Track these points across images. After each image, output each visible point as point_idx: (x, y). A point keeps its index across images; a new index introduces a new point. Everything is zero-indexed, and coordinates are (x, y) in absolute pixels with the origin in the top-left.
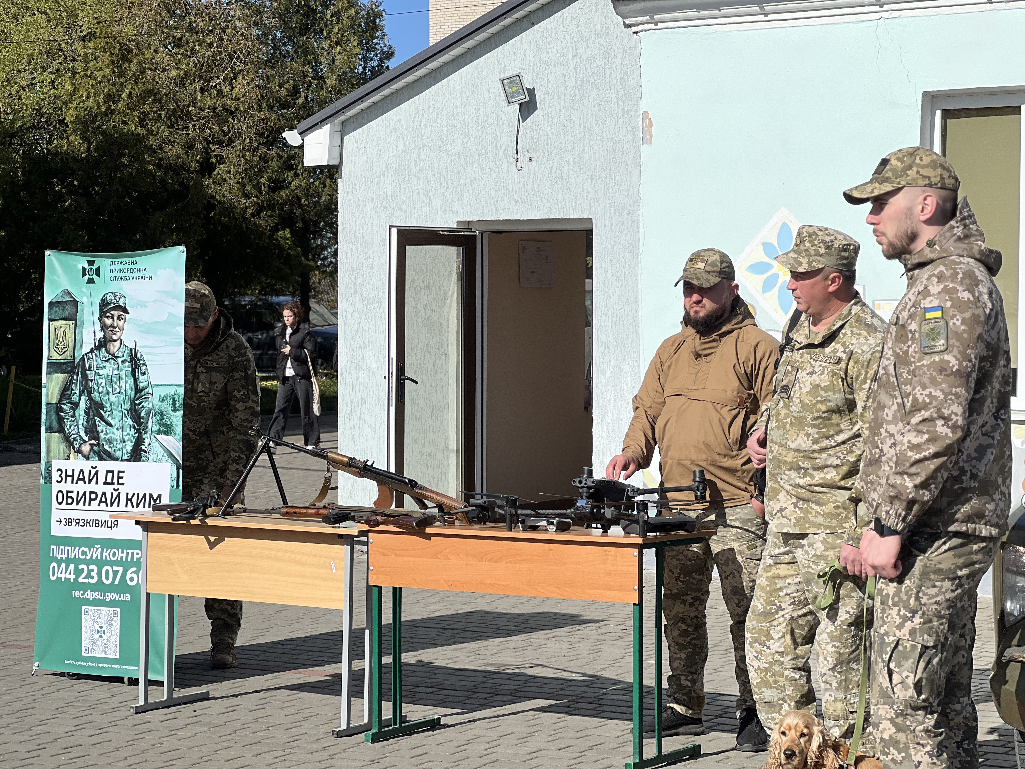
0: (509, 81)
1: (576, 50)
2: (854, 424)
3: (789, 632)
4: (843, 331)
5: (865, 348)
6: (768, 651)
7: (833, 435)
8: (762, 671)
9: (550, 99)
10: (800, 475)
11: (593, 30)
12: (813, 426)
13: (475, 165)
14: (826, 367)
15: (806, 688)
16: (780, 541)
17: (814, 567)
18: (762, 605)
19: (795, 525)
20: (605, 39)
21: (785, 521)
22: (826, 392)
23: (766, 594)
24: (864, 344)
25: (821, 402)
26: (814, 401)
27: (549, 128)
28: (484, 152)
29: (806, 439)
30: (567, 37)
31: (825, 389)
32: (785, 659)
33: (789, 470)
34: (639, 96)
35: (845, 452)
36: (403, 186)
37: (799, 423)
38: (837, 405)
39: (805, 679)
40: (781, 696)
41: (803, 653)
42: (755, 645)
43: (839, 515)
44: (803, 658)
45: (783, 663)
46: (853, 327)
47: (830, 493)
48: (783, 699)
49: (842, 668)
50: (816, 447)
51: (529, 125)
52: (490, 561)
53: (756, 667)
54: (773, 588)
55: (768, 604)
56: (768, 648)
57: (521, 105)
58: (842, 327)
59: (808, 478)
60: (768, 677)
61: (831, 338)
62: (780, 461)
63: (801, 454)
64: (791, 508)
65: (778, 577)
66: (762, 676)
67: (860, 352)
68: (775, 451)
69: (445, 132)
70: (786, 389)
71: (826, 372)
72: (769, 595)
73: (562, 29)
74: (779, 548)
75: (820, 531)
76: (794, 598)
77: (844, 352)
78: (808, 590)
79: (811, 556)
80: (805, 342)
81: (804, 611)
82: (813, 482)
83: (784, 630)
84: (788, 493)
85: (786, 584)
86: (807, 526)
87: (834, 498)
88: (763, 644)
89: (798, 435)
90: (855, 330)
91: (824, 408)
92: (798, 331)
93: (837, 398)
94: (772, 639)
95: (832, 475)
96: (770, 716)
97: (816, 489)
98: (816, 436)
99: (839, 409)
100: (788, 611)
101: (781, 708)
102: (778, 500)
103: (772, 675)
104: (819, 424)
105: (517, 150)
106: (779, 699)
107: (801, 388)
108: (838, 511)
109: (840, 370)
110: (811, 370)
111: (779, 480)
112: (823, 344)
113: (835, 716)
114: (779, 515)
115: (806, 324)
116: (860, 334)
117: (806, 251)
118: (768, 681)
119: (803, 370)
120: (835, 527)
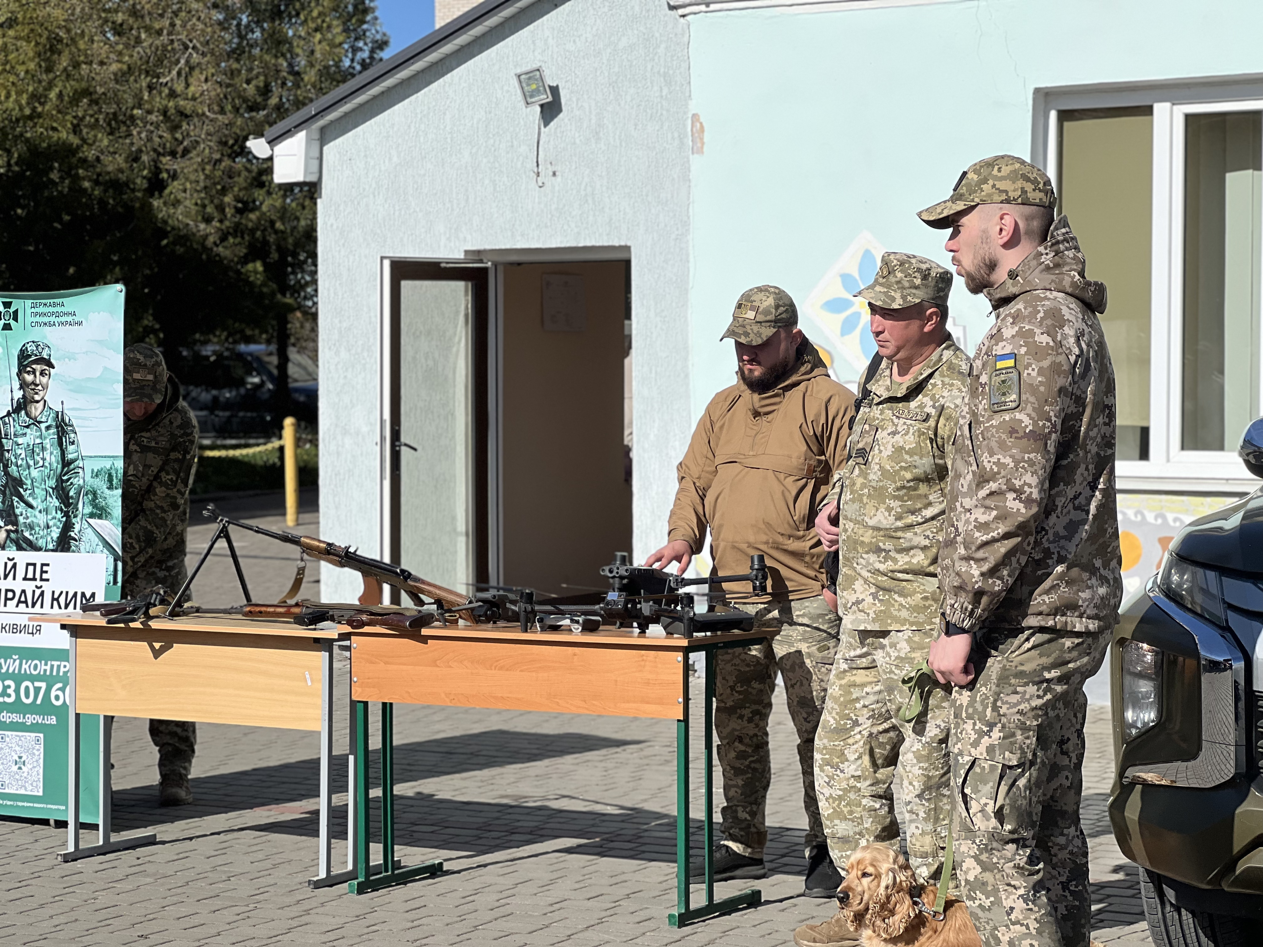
0: (527, 76)
1: (609, 38)
3: (867, 751)
4: (932, 381)
5: (958, 401)
6: (842, 775)
7: (920, 509)
8: (834, 800)
9: (578, 100)
10: (881, 559)
11: (630, 13)
12: (895, 498)
13: (487, 182)
14: (911, 425)
15: (889, 820)
16: (856, 641)
17: (897, 672)
18: (835, 719)
19: (874, 620)
20: (645, 24)
21: (861, 616)
22: (911, 456)
23: (840, 705)
24: (957, 397)
25: (905, 469)
26: (897, 468)
27: (577, 135)
28: (497, 165)
29: (887, 514)
30: (598, 21)
31: (911, 453)
32: (863, 785)
33: (867, 553)
34: (687, 94)
35: (935, 530)
36: (397, 208)
37: (879, 494)
38: (925, 472)
39: (886, 809)
40: (857, 830)
41: (884, 778)
42: (826, 768)
43: (928, 608)
44: (884, 784)
45: (860, 790)
46: (944, 376)
47: (917, 581)
48: (860, 834)
49: (930, 794)
50: (899, 524)
51: (553, 131)
52: (501, 668)
53: (827, 795)
54: (848, 698)
55: (841, 719)
56: (842, 771)
57: (542, 106)
58: (931, 376)
59: (890, 563)
60: (841, 806)
61: (917, 389)
62: (856, 542)
63: (882, 533)
64: (870, 599)
65: (854, 685)
66: (834, 805)
67: (953, 407)
68: (850, 530)
69: (449, 140)
70: (863, 453)
71: (911, 431)
72: (843, 707)
73: (592, 12)
74: (855, 650)
75: (905, 628)
76: (873, 710)
77: (934, 407)
78: (890, 700)
79: (893, 658)
80: (885, 395)
81: (886, 725)
82: (897, 567)
83: (861, 750)
84: (866, 581)
85: (864, 694)
86: (889, 621)
87: (922, 587)
88: (836, 767)
89: (877, 510)
90: (947, 380)
91: (908, 476)
92: (877, 381)
93: (925, 464)
94: (847, 760)
95: (919, 559)
96: (844, 854)
97: (900, 575)
98: (899, 510)
99: (927, 477)
100: (866, 725)
101: (857, 845)
102: (853, 589)
103: (847, 804)
104: (903, 496)
105: (537, 162)
106: (856, 834)
107: (880, 452)
108: (927, 604)
109: (928, 429)
110: (894, 429)
111: (855, 565)
112: (907, 398)
113: (923, 852)
114: (854, 608)
115: (887, 372)
116: (952, 385)
117: (898, 282)
118: (842, 811)
119: (883, 430)
120: (923, 623)
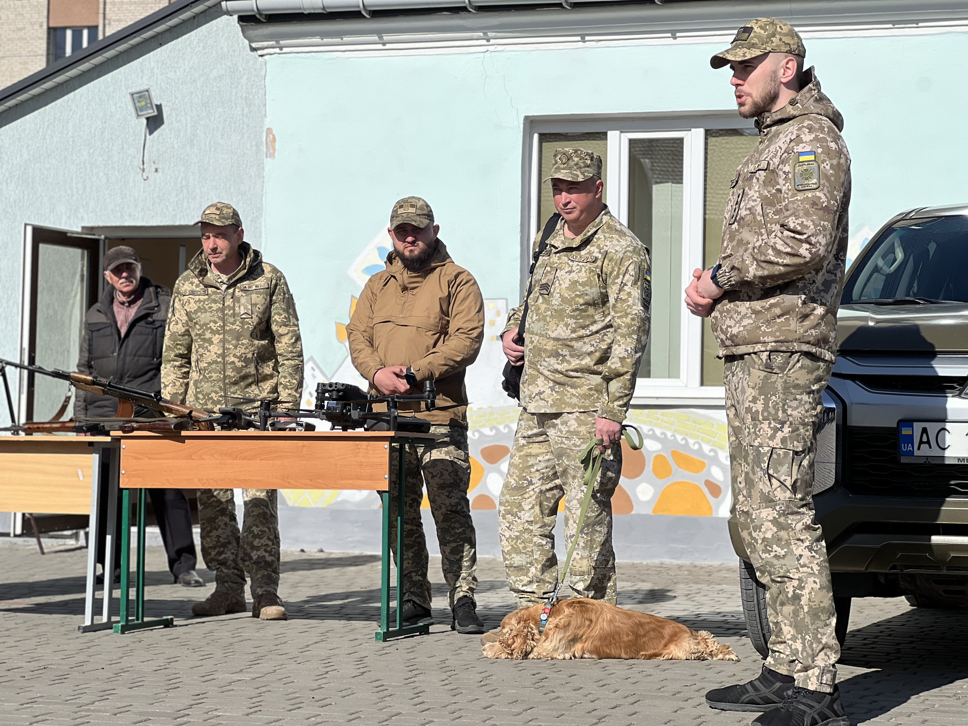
0: (139, 95)
1: (203, 70)
2: (605, 316)
3: (538, 503)
4: (596, 236)
5: (617, 248)
6: (519, 521)
7: (588, 325)
8: (513, 539)
9: (177, 115)
10: (559, 361)
11: (220, 52)
12: (571, 317)
13: (101, 174)
14: (583, 266)
15: (551, 553)
16: (534, 423)
17: (566, 442)
18: (515, 480)
19: (552, 406)
20: (232, 60)
21: (542, 403)
22: (583, 287)
23: (519, 471)
24: (617, 245)
25: (579, 296)
26: (573, 295)
27: (175, 142)
28: (110, 162)
29: (565, 328)
30: (194, 57)
31: (583, 284)
32: (534, 528)
33: (549, 357)
34: (263, 113)
35: (598, 341)
36: (26, 193)
37: (559, 314)
38: (593, 298)
39: (550, 545)
40: (529, 560)
41: (549, 522)
42: (507, 516)
43: (592, 396)
44: (549, 526)
45: (532, 531)
46: (605, 233)
47: (585, 378)
48: (531, 564)
49: (588, 530)
50: (574, 335)
51: (156, 138)
52: (244, 459)
53: (507, 536)
54: (525, 465)
55: (520, 480)
56: (519, 518)
57: (148, 119)
58: (595, 233)
59: (565, 364)
60: (518, 544)
61: (586, 242)
62: (540, 350)
63: (560, 343)
64: (549, 391)
65: (530, 455)
66: (512, 543)
67: (614, 252)
68: (536, 341)
69: (71, 143)
70: (546, 287)
71: (583, 269)
72: (521, 471)
73: (189, 50)
74: (532, 430)
75: (575, 410)
76: (543, 474)
77: (600, 252)
78: (558, 464)
79: (564, 433)
80: (561, 247)
81: (551, 485)
82: (571, 367)
83: (534, 502)
84: (546, 377)
85: (537, 461)
86: (563, 406)
87: (588, 382)
88: (515, 515)
89: (558, 325)
90: (607, 235)
91: (581, 301)
92: (555, 237)
93: (593, 292)
94: (523, 510)
95: (588, 361)
96: (518, 578)
97: (572, 374)
98: (574, 326)
99: (594, 302)
100: (538, 485)
101: (528, 571)
102: (536, 384)
103: (522, 542)
104: (577, 315)
105: (143, 161)
106: (527, 563)
107: (560, 285)
108: (592, 393)
109: (596, 268)
110: (570, 269)
111: (539, 367)
112: (579, 248)
113: (581, 571)
114: (537, 397)
115: (561, 232)
116: (612, 238)
117: (577, 164)
118: (518, 547)
119: (561, 270)
120: (588, 407)
